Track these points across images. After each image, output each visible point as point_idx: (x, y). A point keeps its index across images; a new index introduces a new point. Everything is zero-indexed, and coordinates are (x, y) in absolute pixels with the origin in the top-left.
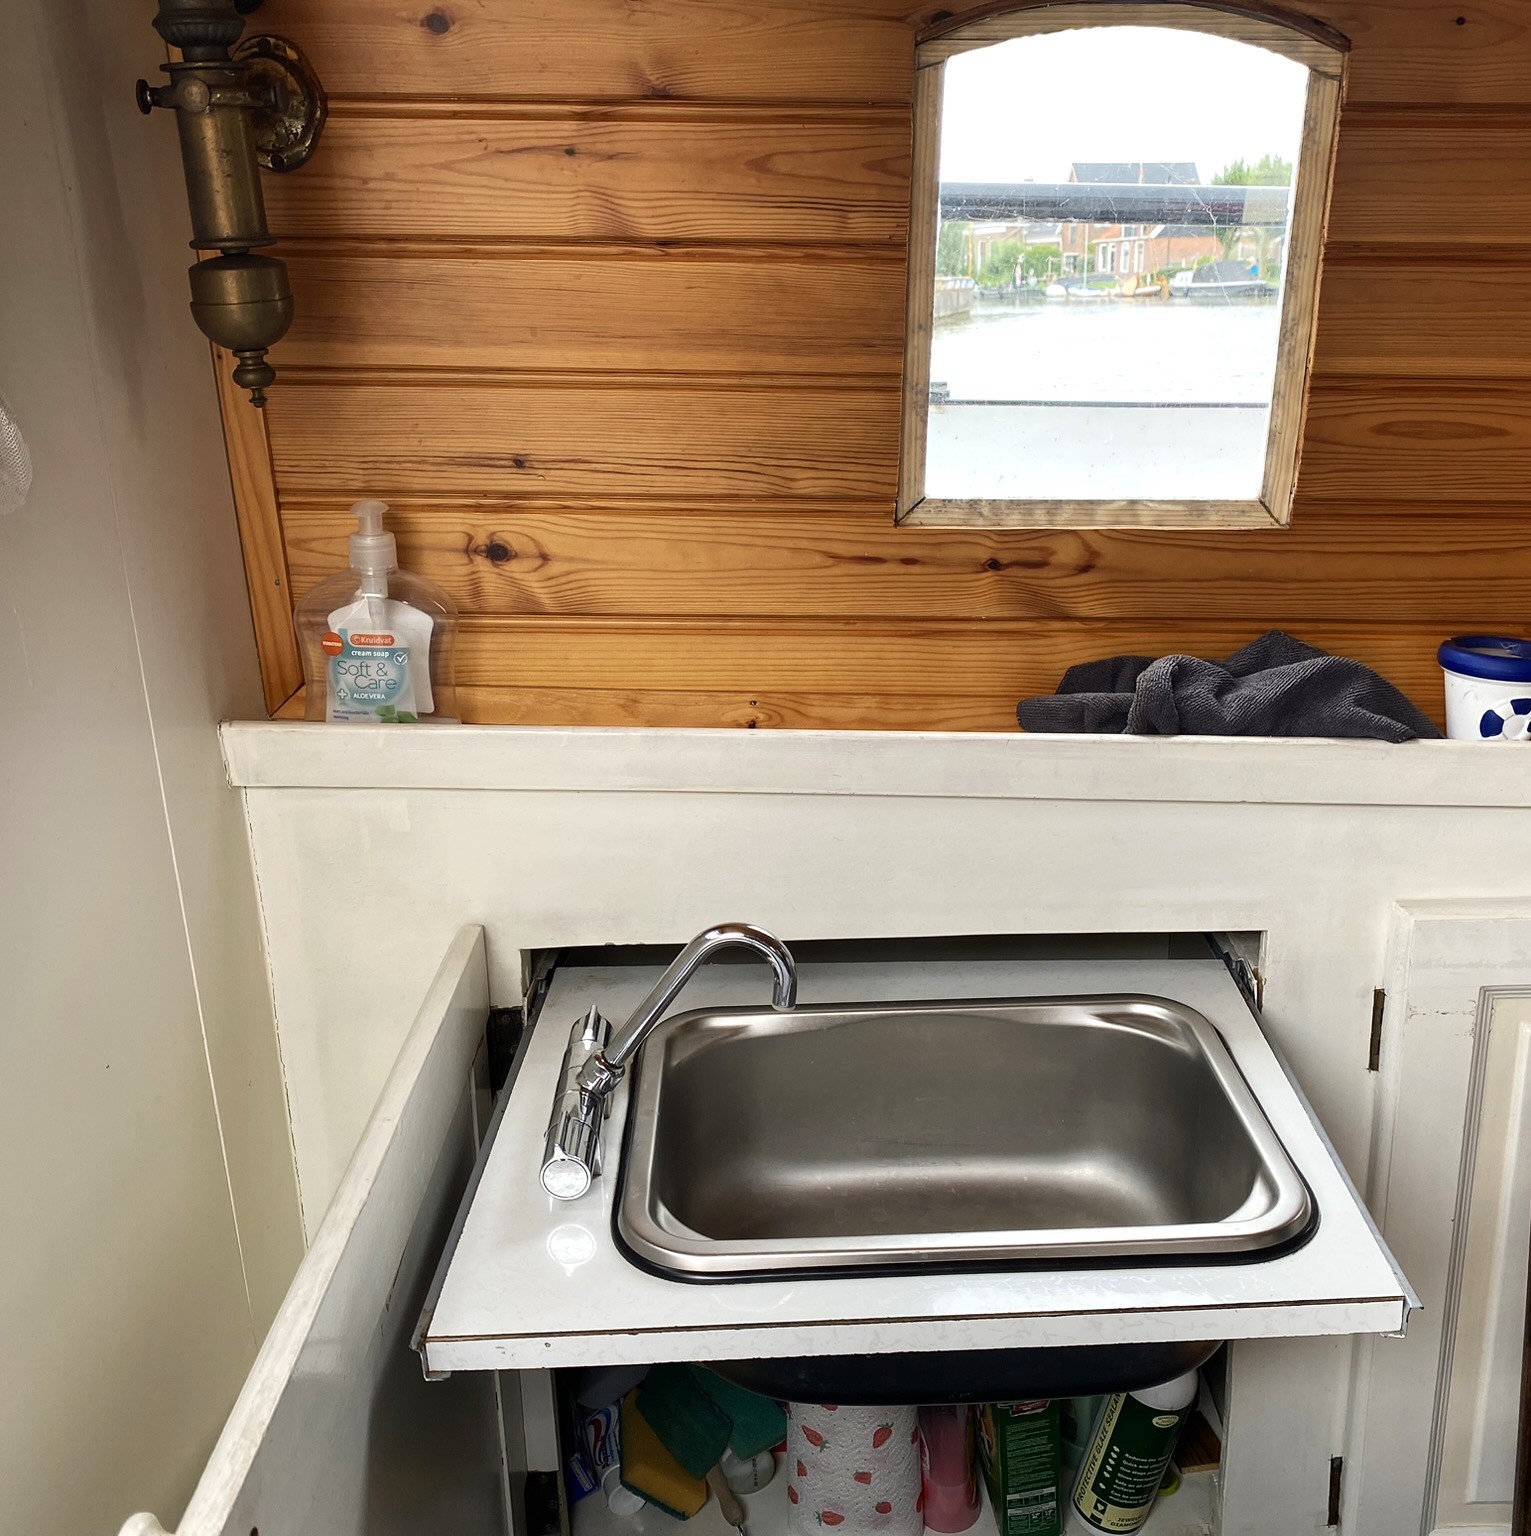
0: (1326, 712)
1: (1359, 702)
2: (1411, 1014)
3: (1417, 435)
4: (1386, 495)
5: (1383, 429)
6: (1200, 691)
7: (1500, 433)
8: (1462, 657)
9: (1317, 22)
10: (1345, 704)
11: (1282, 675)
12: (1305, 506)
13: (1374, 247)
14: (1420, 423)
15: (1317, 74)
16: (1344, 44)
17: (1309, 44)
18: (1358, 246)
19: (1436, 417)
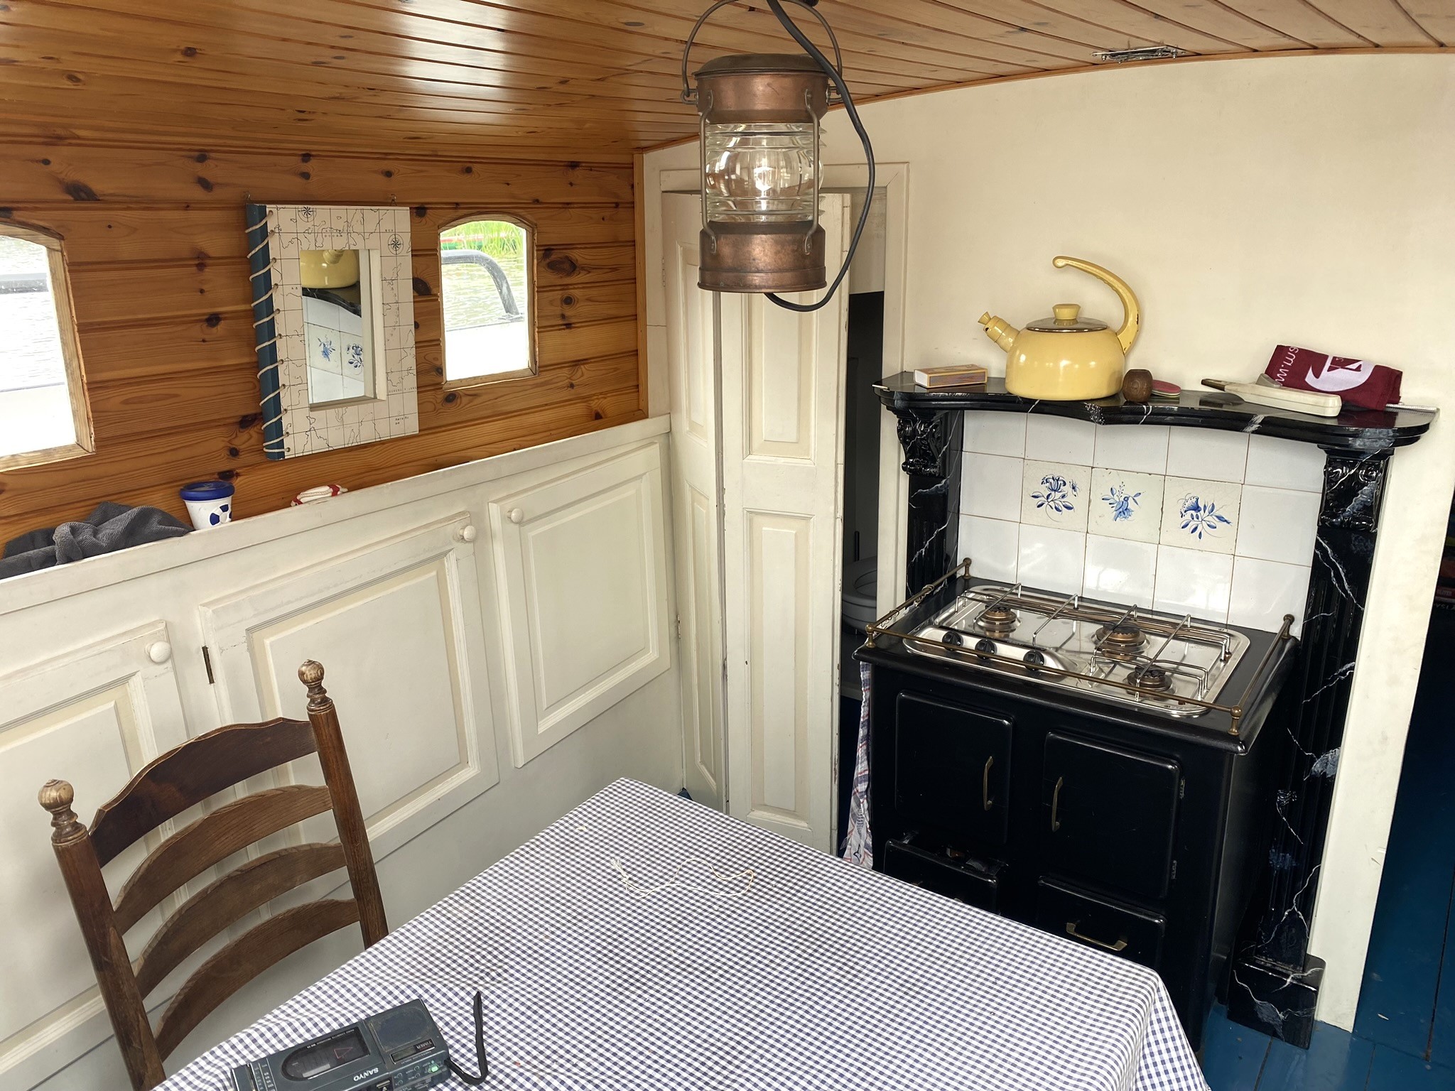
0: (147, 531)
1: (160, 523)
2: (222, 650)
3: (141, 402)
4: (135, 430)
5: (126, 402)
6: (86, 535)
7: (176, 396)
8: (192, 494)
9: (44, 228)
10: (155, 525)
11: (119, 520)
12: (100, 442)
13: (99, 324)
14: (141, 397)
15: (50, 250)
16: (61, 238)
17: (43, 237)
18: (91, 324)
19: (146, 393)
